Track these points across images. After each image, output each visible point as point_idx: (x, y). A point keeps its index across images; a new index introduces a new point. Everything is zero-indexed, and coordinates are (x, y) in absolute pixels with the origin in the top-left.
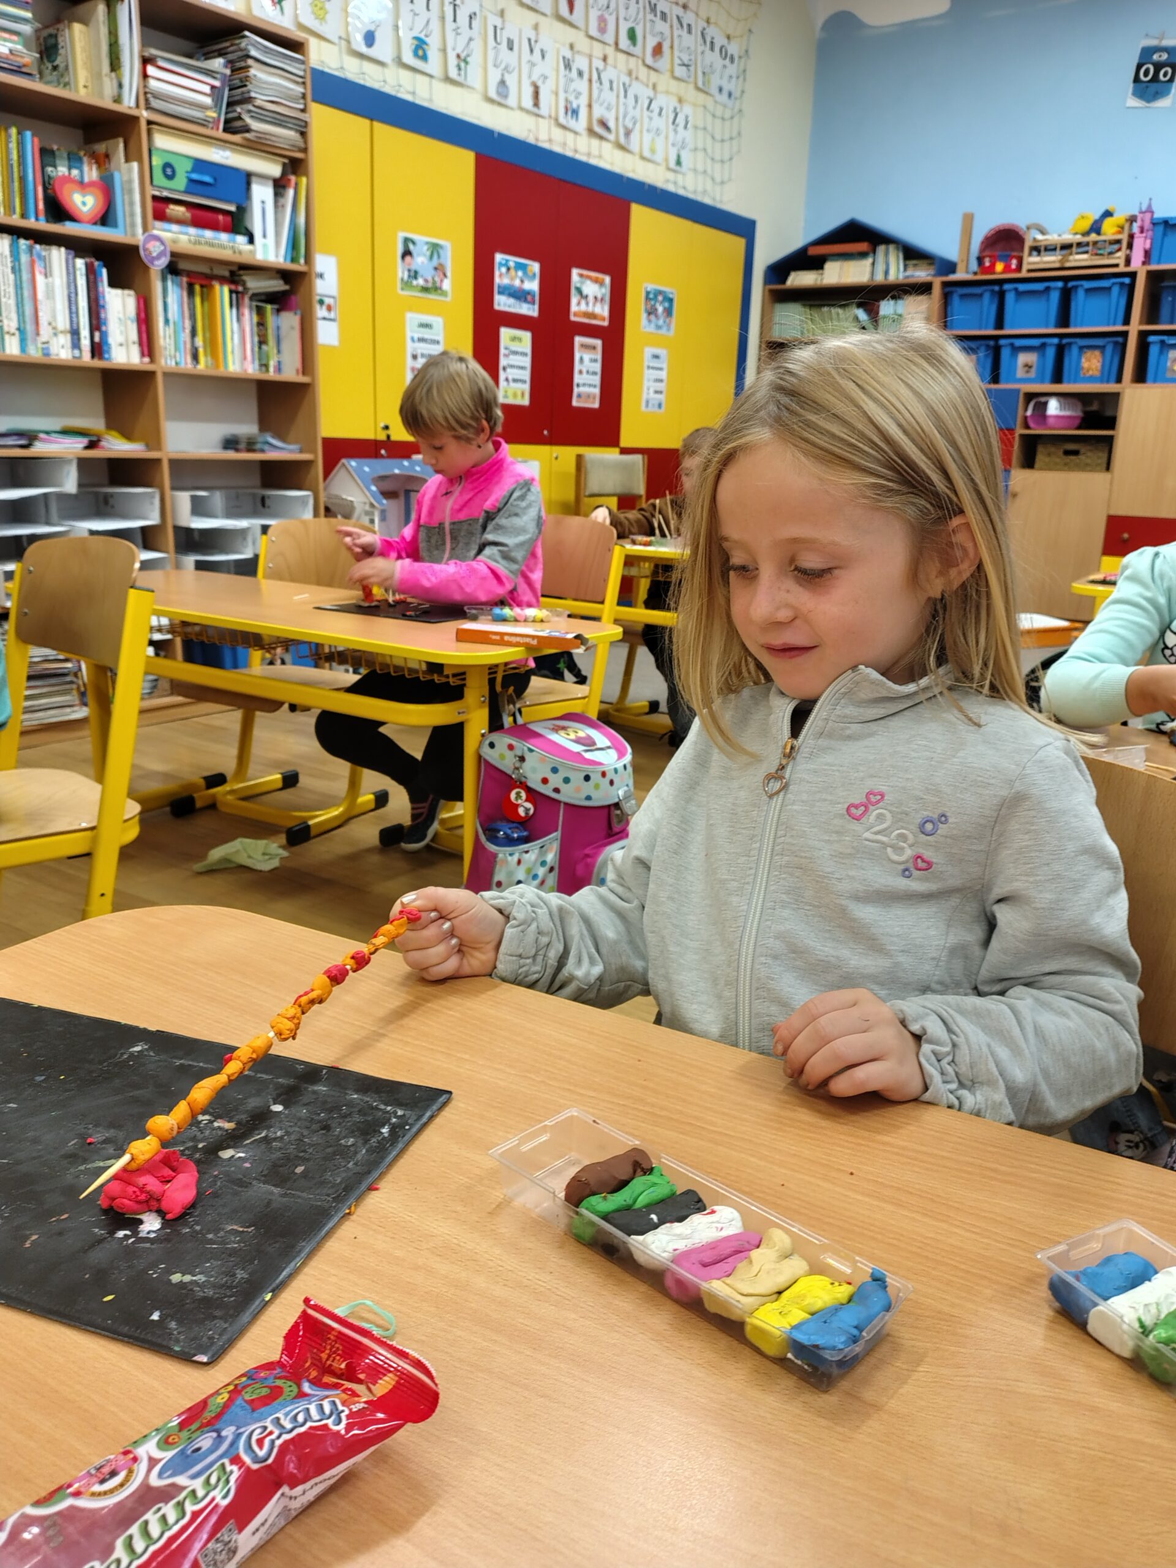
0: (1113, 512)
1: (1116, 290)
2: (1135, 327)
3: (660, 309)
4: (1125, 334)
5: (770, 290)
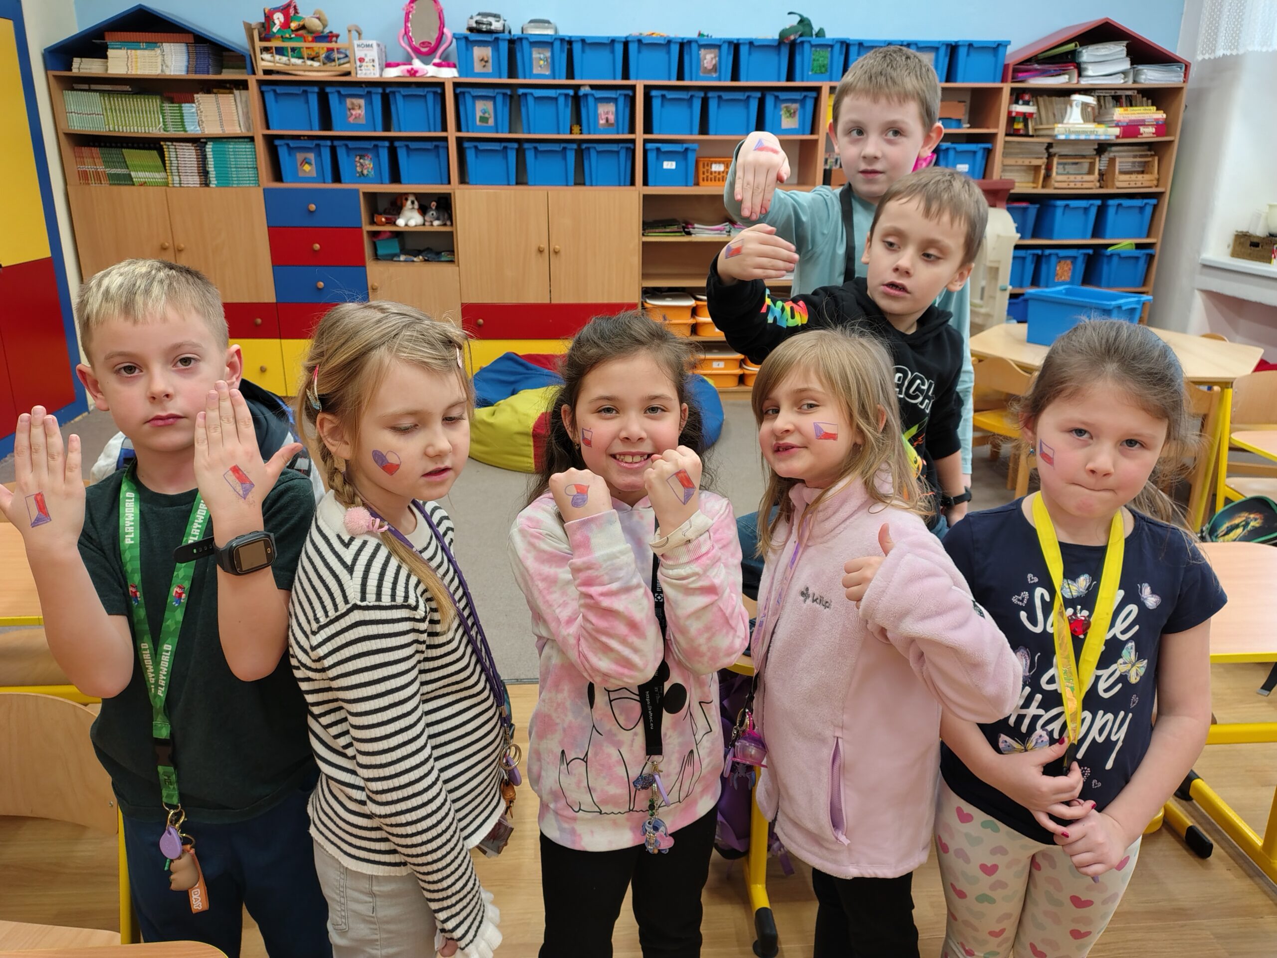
0: (466, 301)
1: (430, 97)
2: (452, 134)
4: (445, 139)
5: (55, 77)
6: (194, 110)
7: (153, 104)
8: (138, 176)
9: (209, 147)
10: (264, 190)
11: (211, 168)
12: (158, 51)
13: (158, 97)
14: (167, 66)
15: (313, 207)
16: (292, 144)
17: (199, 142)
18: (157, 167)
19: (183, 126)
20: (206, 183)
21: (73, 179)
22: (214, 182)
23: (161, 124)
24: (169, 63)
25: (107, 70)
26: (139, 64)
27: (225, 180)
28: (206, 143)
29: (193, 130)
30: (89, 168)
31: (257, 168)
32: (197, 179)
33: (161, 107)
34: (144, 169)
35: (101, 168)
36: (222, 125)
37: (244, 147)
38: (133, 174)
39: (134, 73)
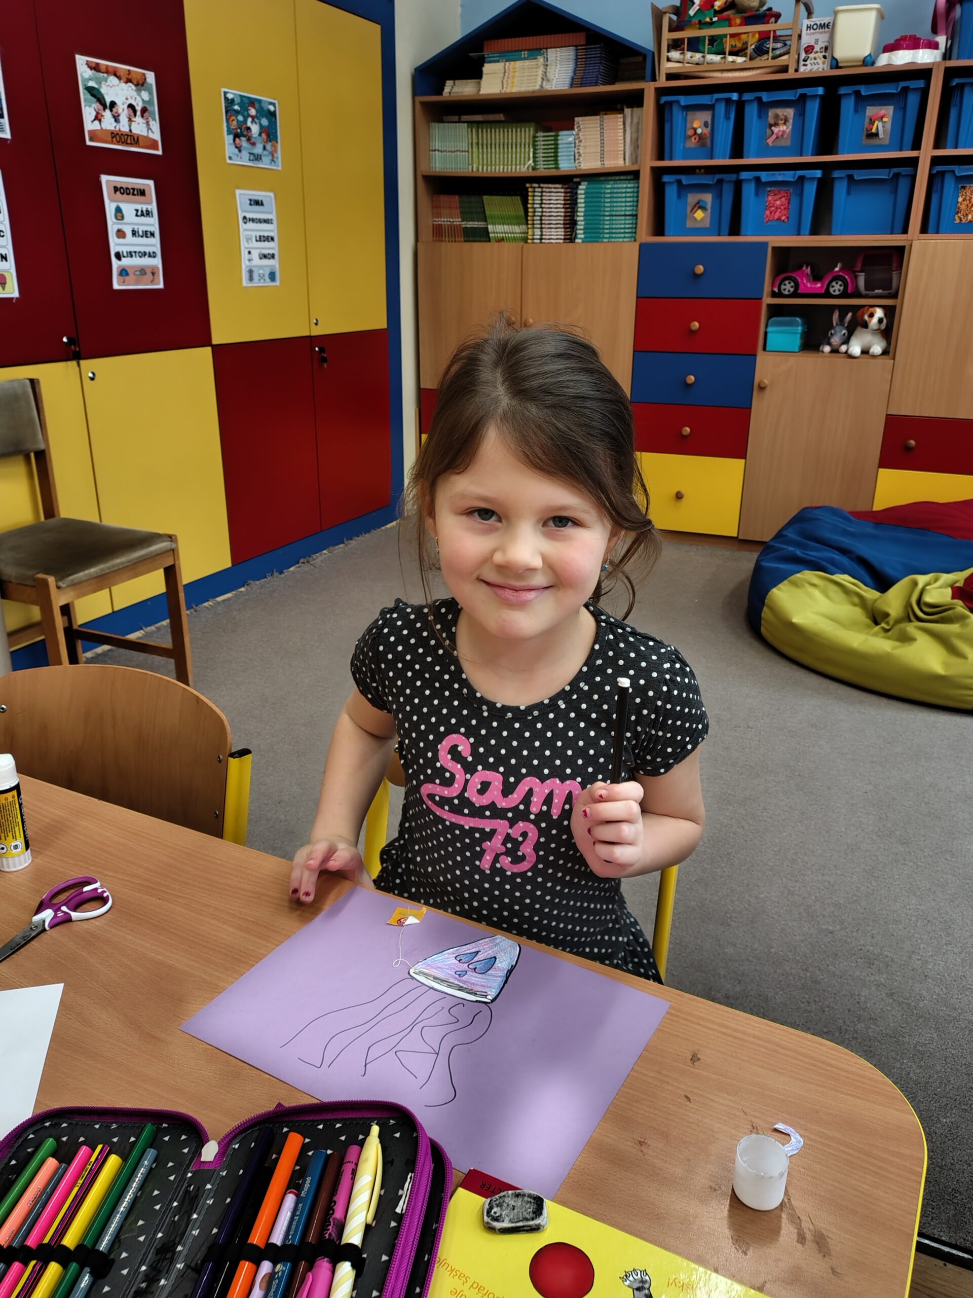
0: (894, 411)
3: (255, 129)
5: (422, 103)
6: (571, 139)
7: (524, 134)
8: (496, 230)
9: (582, 188)
10: (640, 245)
11: (580, 218)
12: (541, 60)
13: (533, 124)
14: (548, 80)
15: (700, 269)
16: (686, 180)
17: (569, 182)
18: (517, 217)
19: (556, 161)
20: (570, 237)
21: (427, 234)
22: (580, 234)
23: (531, 162)
24: (550, 75)
25: (479, 90)
26: (515, 80)
27: (594, 234)
28: (579, 183)
29: (566, 166)
30: (444, 221)
31: (636, 215)
32: (561, 232)
33: (535, 137)
34: (504, 220)
35: (457, 221)
36: (602, 159)
37: (625, 187)
38: (490, 227)
39: (508, 91)
